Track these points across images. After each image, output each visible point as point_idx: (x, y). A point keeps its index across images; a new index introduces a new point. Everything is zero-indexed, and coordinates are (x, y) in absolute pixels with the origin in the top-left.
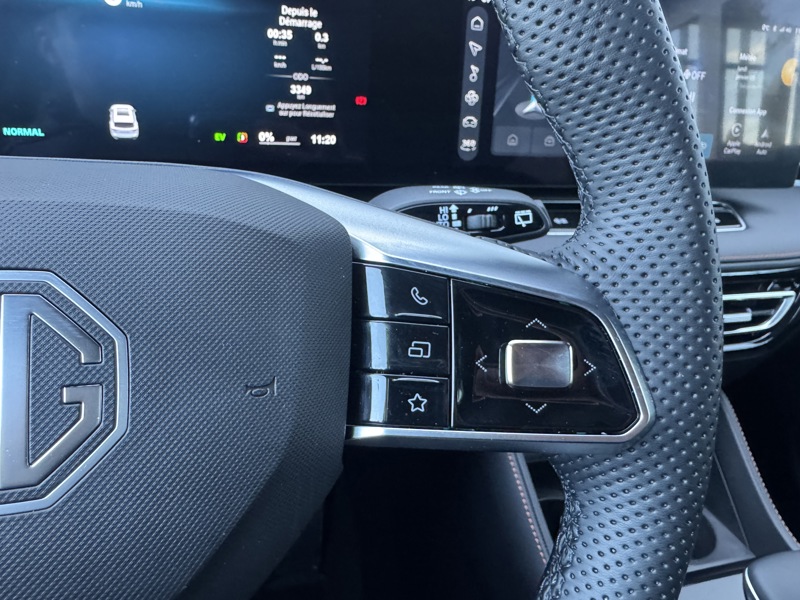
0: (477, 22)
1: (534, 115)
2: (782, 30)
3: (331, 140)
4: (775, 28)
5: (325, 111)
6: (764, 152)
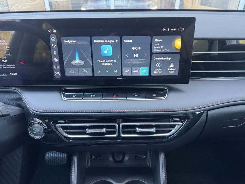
0: (53, 38)
1: (78, 64)
2: (172, 30)
3: (15, 74)
4: (168, 30)
5: (12, 66)
6: (172, 72)
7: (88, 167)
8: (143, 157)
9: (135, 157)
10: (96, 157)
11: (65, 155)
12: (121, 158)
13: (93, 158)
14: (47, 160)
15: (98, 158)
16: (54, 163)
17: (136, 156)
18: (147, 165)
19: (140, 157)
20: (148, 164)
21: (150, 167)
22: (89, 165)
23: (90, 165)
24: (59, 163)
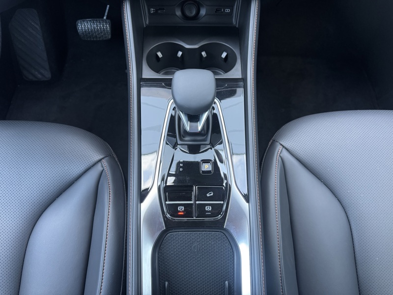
7: (146, 27)
8: (228, 11)
9: (216, 12)
10: (157, 10)
11: (107, 25)
12: (194, 13)
13: (153, 12)
14: (81, 32)
15: (159, 12)
16: (93, 39)
17: (217, 10)
18: (232, 23)
19: (222, 12)
20: (234, 23)
21: (237, 26)
22: (147, 23)
23: (149, 23)
24: (100, 38)
